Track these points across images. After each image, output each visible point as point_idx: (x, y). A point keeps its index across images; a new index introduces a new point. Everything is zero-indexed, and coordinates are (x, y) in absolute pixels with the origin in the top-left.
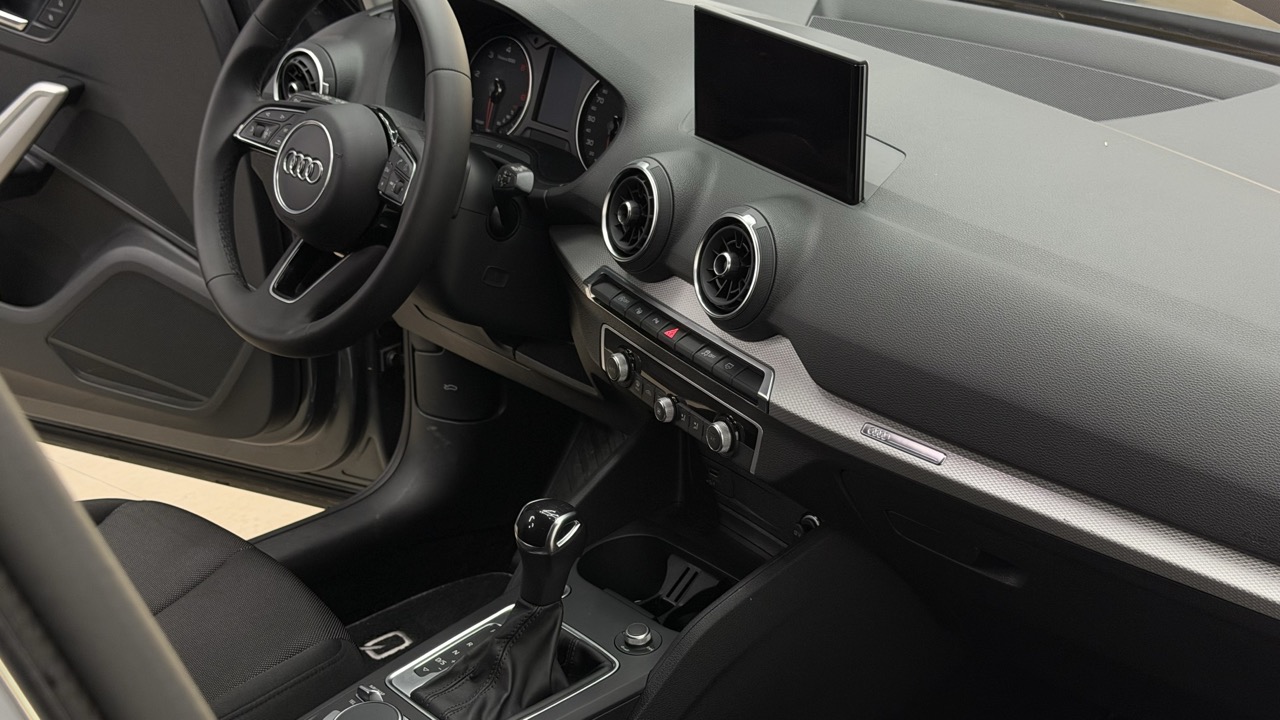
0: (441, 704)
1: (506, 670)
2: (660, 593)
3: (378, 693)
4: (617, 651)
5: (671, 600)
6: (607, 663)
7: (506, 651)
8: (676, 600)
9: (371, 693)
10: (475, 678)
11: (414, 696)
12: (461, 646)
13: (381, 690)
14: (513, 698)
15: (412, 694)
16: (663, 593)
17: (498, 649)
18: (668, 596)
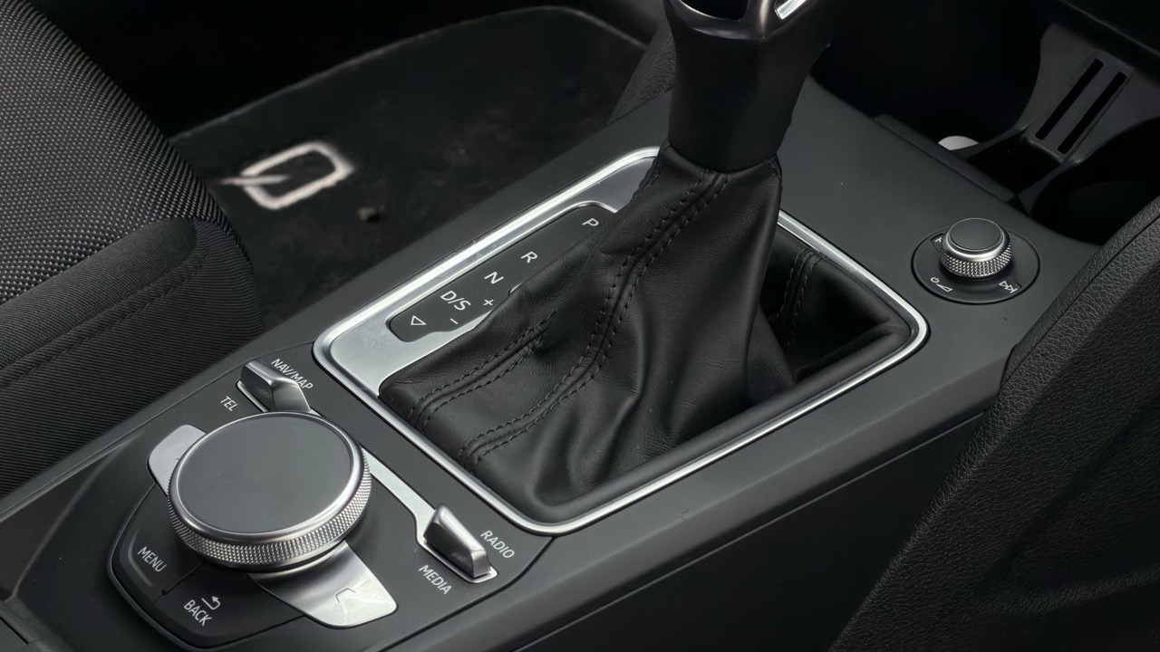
0: (461, 420)
1: (628, 337)
2: (1021, 125)
3: (296, 385)
4: (918, 288)
5: (1049, 146)
6: (894, 323)
7: (629, 287)
8: (1064, 148)
9: (278, 385)
10: (548, 351)
11: (390, 394)
12: (507, 260)
13: (305, 375)
14: (648, 410)
15: (383, 388)
16: (1028, 124)
17: (609, 280)
18: (1042, 134)
